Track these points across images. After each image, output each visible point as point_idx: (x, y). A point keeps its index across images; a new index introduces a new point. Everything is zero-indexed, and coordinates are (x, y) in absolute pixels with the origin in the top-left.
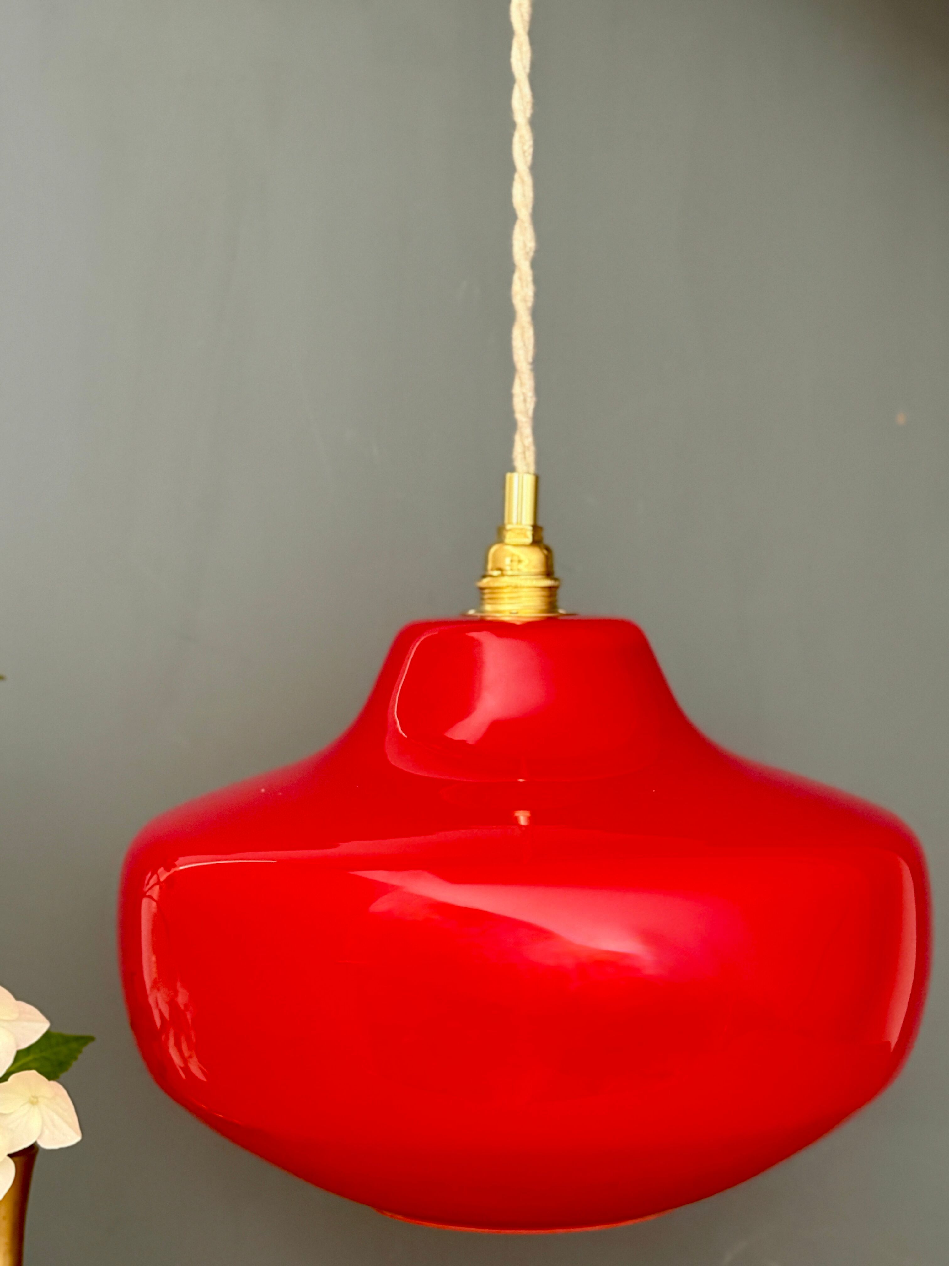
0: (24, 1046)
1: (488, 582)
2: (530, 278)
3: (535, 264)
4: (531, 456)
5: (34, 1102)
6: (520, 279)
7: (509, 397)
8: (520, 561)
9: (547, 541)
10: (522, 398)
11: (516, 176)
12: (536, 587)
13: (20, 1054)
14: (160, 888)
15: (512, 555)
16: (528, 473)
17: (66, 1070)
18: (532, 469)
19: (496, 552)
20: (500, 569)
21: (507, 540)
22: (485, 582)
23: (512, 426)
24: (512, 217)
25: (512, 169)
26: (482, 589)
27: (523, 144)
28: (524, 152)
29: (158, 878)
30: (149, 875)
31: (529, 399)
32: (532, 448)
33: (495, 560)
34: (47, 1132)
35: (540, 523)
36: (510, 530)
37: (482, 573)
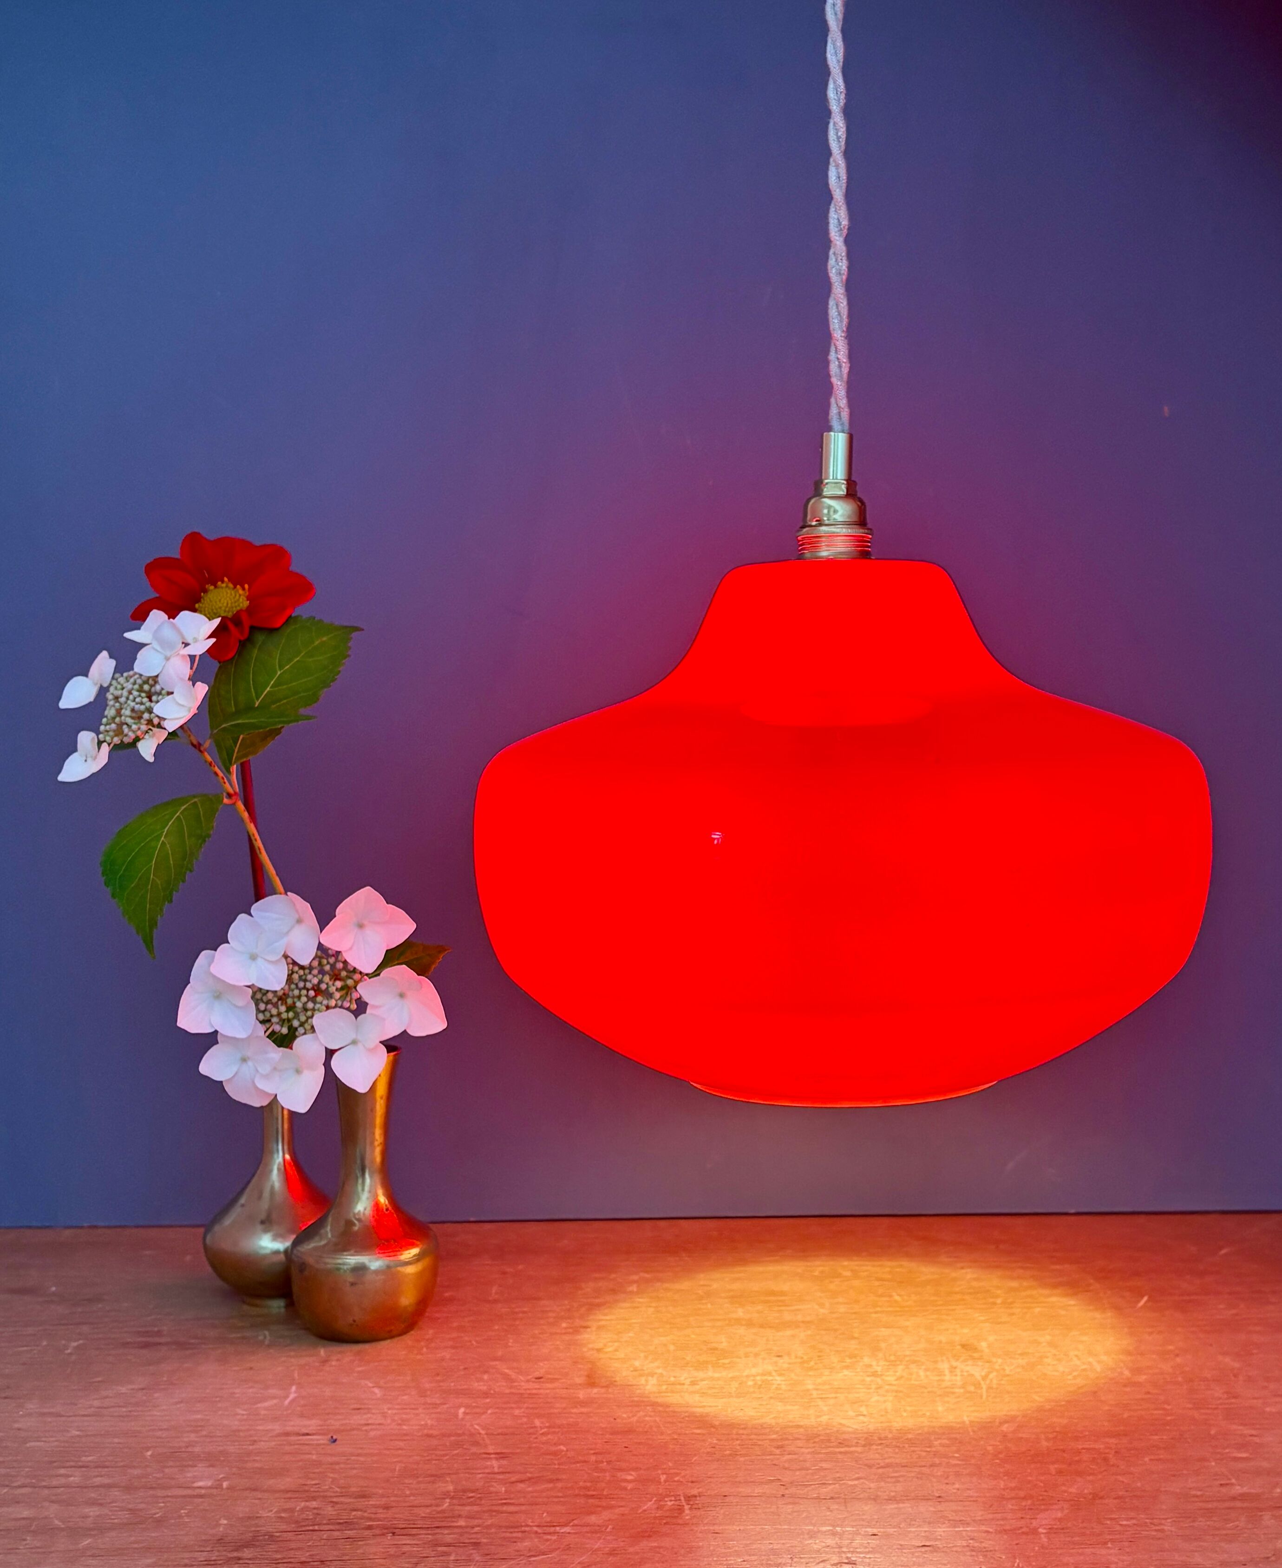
0: (393, 945)
1: (808, 532)
2: (844, 254)
3: (848, 241)
4: (845, 415)
5: (402, 996)
6: (834, 254)
7: (827, 363)
8: (835, 511)
9: (860, 494)
10: (837, 364)
11: (832, 161)
12: (847, 535)
13: (390, 952)
15: (829, 507)
16: (843, 432)
18: (846, 427)
19: (813, 503)
20: (819, 520)
21: (825, 494)
23: (828, 388)
25: (828, 153)
26: (802, 538)
27: (837, 130)
28: (838, 138)
31: (843, 365)
32: (847, 409)
33: (814, 512)
34: (415, 1021)
35: (853, 478)
36: (827, 484)
37: (801, 524)
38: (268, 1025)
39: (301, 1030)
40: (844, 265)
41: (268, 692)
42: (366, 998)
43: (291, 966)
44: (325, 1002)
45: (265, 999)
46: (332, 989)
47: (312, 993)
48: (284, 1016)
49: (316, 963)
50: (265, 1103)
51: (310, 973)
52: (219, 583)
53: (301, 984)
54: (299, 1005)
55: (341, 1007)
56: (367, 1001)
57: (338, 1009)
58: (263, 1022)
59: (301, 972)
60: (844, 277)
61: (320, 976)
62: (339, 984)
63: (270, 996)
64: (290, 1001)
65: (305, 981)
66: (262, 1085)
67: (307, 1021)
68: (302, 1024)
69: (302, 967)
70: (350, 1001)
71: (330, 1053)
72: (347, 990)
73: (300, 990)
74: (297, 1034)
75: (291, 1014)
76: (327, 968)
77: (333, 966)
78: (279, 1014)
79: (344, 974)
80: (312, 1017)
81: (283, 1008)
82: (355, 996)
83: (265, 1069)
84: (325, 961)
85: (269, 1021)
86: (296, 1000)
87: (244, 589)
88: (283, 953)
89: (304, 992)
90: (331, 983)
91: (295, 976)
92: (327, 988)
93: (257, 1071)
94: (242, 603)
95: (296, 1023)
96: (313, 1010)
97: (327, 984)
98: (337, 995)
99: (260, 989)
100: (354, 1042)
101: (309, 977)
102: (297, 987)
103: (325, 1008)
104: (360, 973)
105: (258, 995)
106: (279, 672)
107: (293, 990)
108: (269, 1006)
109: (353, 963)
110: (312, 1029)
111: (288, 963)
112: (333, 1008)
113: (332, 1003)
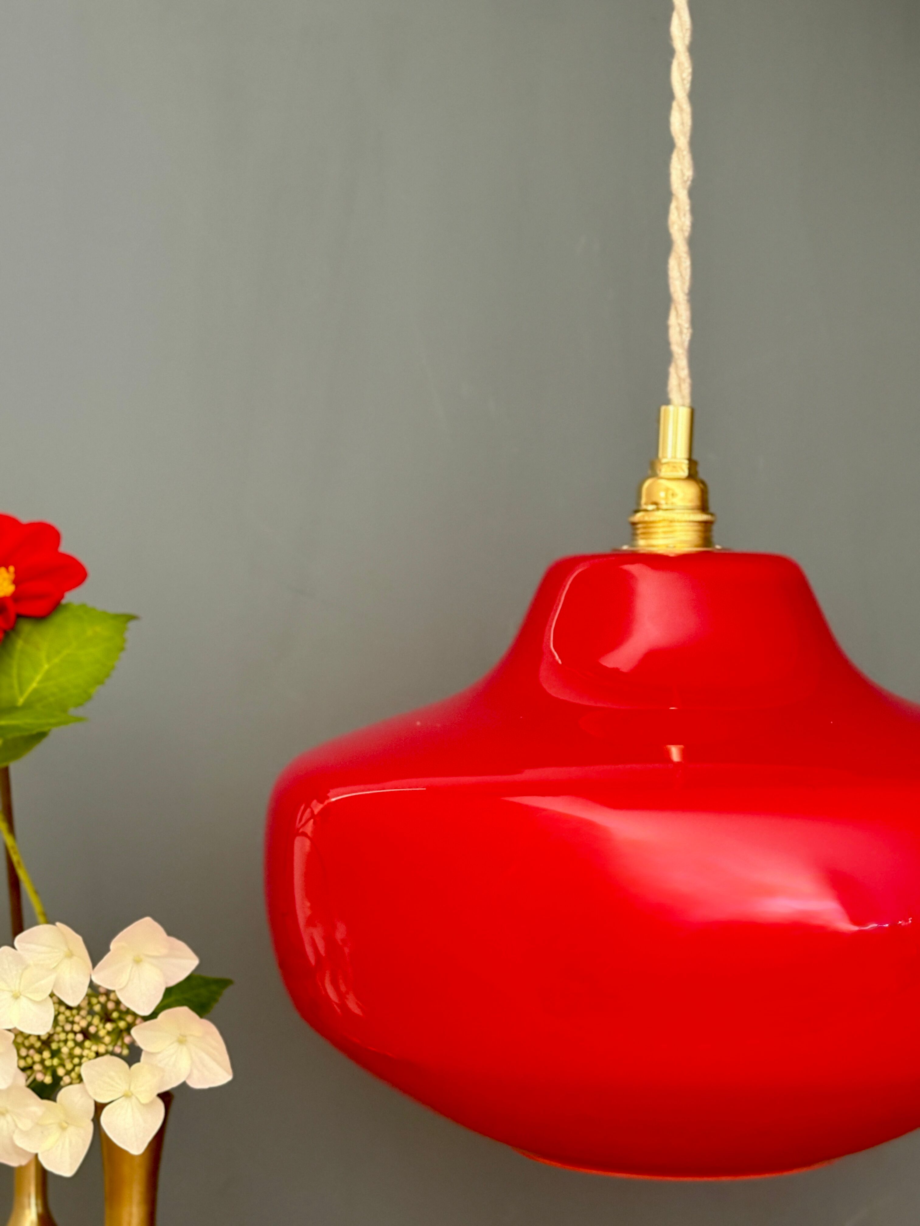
0: (172, 983)
1: (643, 516)
2: (687, 208)
3: (692, 193)
4: (686, 388)
5: (182, 1041)
6: (677, 208)
7: (665, 328)
8: (673, 495)
9: (702, 475)
10: (678, 329)
11: (675, 105)
12: (690, 522)
13: (169, 992)
14: (314, 823)
15: (667, 490)
16: (683, 405)
18: (688, 401)
19: (650, 485)
20: (656, 503)
21: (661, 474)
22: (638, 517)
23: (667, 357)
24: (670, 145)
25: (670, 96)
26: (634, 524)
27: (681, 72)
28: (683, 80)
29: (312, 812)
30: (302, 807)
31: (685, 331)
32: (688, 381)
33: (649, 495)
34: (195, 1072)
35: (695, 457)
36: (666, 463)
37: (635, 508)
38: (29, 1072)
39: (66, 1079)
40: (687, 221)
41: (33, 689)
42: (140, 1043)
43: (57, 1006)
44: (94, 1048)
45: (27, 1043)
46: (102, 1033)
47: (80, 1037)
48: (48, 1063)
49: (84, 1004)
50: (23, 1162)
51: (78, 1014)
53: (68, 1027)
54: (65, 1050)
55: (112, 1053)
56: (142, 1046)
57: (107, 1057)
58: (23, 1070)
59: (68, 1013)
61: (89, 1018)
62: (109, 1026)
63: (33, 1040)
64: (54, 1046)
65: (73, 1023)
66: (20, 1143)
67: (73, 1070)
68: (68, 1073)
69: (69, 1008)
70: (122, 1047)
71: (99, 1108)
72: (118, 1034)
73: (67, 1033)
74: (62, 1083)
75: (56, 1061)
76: (97, 1008)
77: (104, 1006)
78: (42, 1062)
79: (115, 1015)
80: (80, 1064)
81: (46, 1054)
82: (127, 1040)
83: (25, 1124)
84: (94, 1000)
85: (31, 1068)
86: (62, 1044)
88: (49, 992)
89: (71, 1036)
90: (101, 1026)
91: (61, 1018)
92: (97, 1032)
93: (16, 1126)
94: (7, 587)
95: (61, 1072)
96: (81, 1057)
97: (97, 1026)
98: (107, 1039)
99: (21, 1033)
100: (127, 1096)
101: (77, 1019)
102: (64, 1031)
103: (93, 1055)
104: (135, 1015)
105: (20, 1040)
106: (46, 667)
107: (58, 1034)
108: (32, 1052)
109: (126, 1003)
110: (80, 1079)
111: (54, 1003)
112: (103, 1055)
113: (102, 1049)
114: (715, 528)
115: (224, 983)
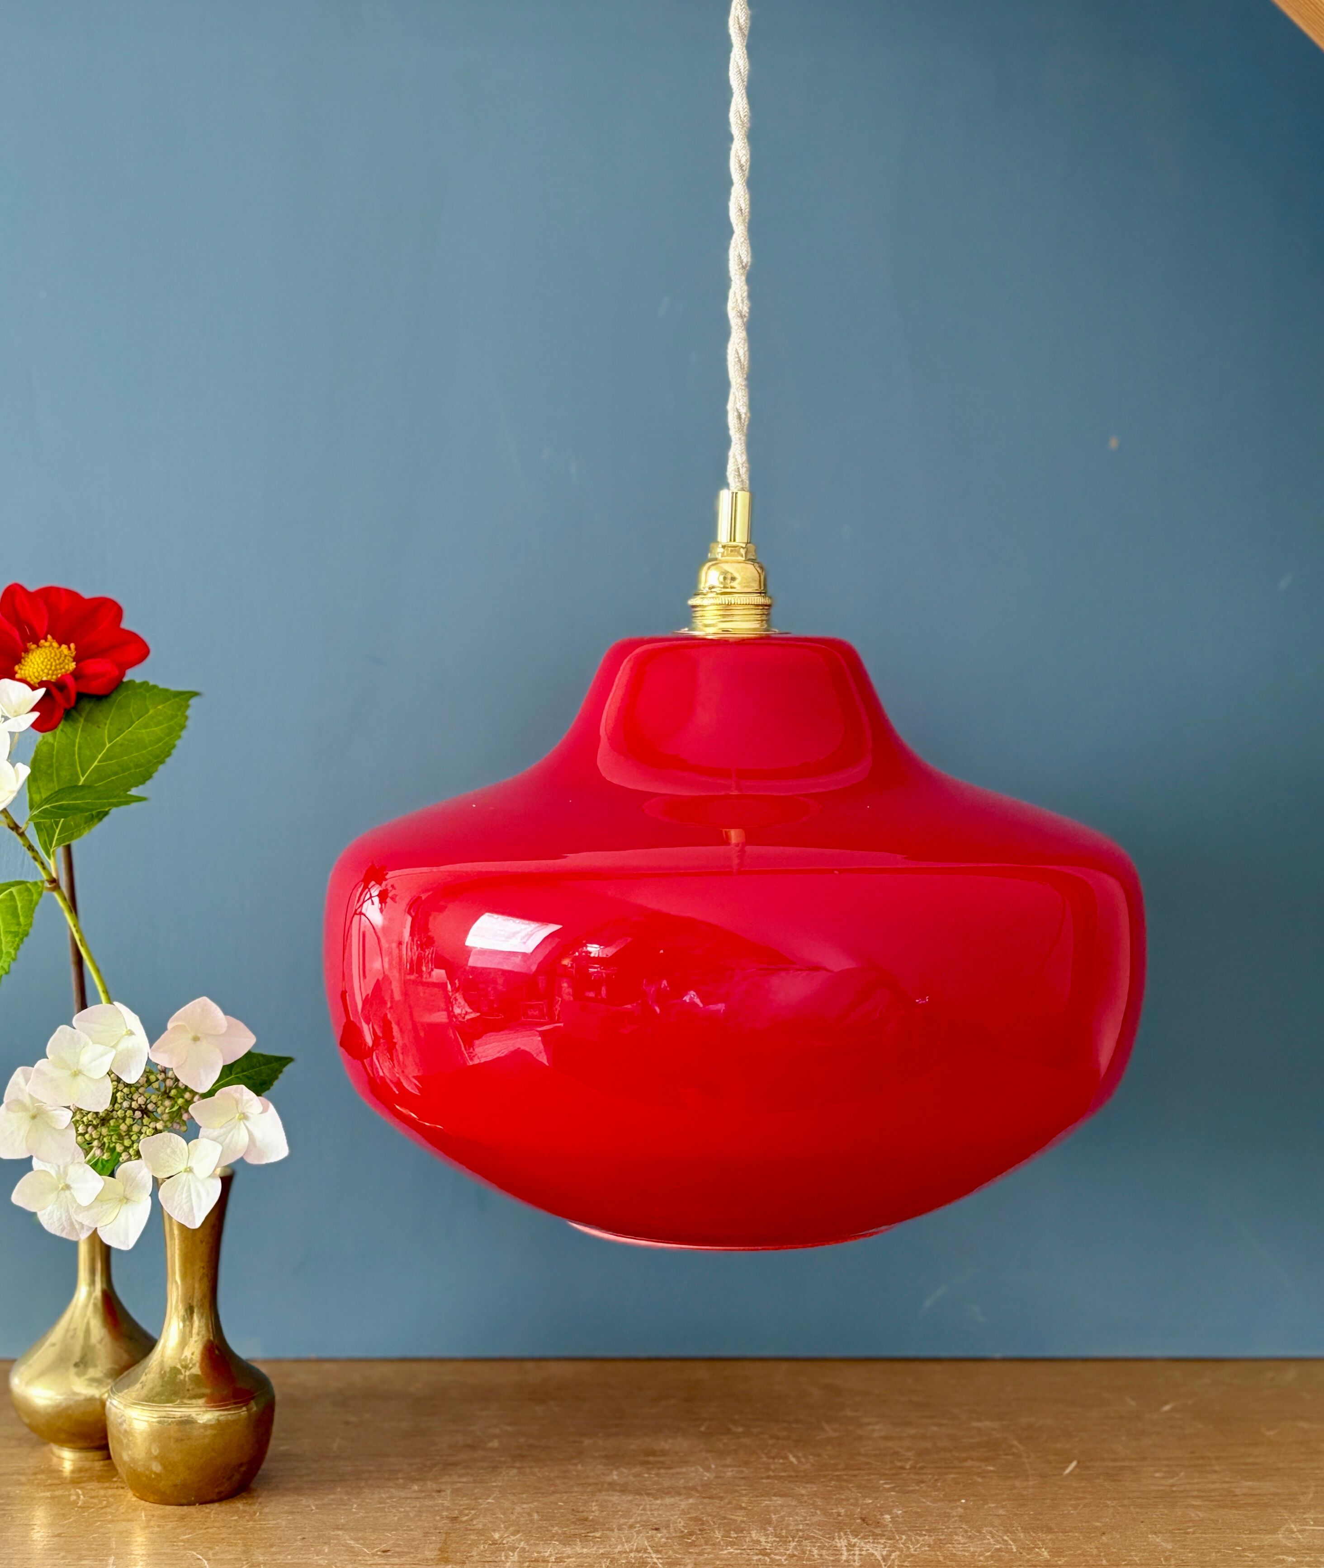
0: (229, 1062)
1: (698, 600)
2: (745, 294)
3: (750, 279)
4: (745, 471)
5: (241, 1117)
6: (735, 294)
8: (733, 579)
10: (736, 414)
11: (733, 191)
12: (751, 605)
13: (226, 1070)
15: (726, 573)
16: (742, 489)
17: (268, 1089)
18: (746, 485)
19: (709, 569)
20: (714, 587)
21: (721, 558)
22: (695, 600)
26: (692, 607)
27: (739, 157)
28: (741, 166)
31: (743, 416)
32: (746, 465)
33: (708, 579)
34: (252, 1149)
36: (723, 548)
38: (88, 1150)
39: (124, 1156)
40: (745, 307)
41: (96, 766)
42: (198, 1120)
43: (115, 1083)
44: (152, 1125)
45: (85, 1120)
46: (160, 1110)
47: (138, 1114)
48: (106, 1140)
49: (143, 1081)
50: (81, 1236)
51: (136, 1091)
52: (42, 641)
53: (126, 1105)
54: (123, 1127)
55: (171, 1130)
56: (200, 1124)
57: (166, 1133)
58: (82, 1146)
59: (126, 1090)
60: (745, 319)
61: (147, 1095)
62: (168, 1103)
63: (91, 1117)
64: (112, 1123)
65: (131, 1100)
66: (81, 1217)
67: (131, 1146)
68: (126, 1149)
69: (127, 1085)
70: (180, 1123)
71: (157, 1183)
72: (177, 1111)
73: (125, 1110)
74: (121, 1160)
75: (114, 1138)
76: (155, 1085)
77: (162, 1084)
78: (100, 1138)
79: (173, 1093)
80: (138, 1141)
81: (105, 1131)
82: (186, 1117)
84: (152, 1078)
85: (89, 1145)
86: (120, 1122)
87: (69, 648)
88: (107, 1071)
89: (129, 1113)
90: (159, 1103)
91: (119, 1095)
92: (155, 1109)
94: (68, 664)
95: (119, 1148)
96: (140, 1133)
97: (155, 1104)
98: (166, 1116)
99: (80, 1110)
100: (185, 1171)
101: (135, 1096)
102: (122, 1108)
103: (151, 1131)
104: (194, 1093)
105: (78, 1117)
106: (108, 746)
107: (117, 1111)
108: (90, 1129)
109: (184, 1081)
110: (138, 1154)
111: (112, 1081)
112: (161, 1132)
113: (159, 1126)
114: (773, 611)
115: (285, 1061)
